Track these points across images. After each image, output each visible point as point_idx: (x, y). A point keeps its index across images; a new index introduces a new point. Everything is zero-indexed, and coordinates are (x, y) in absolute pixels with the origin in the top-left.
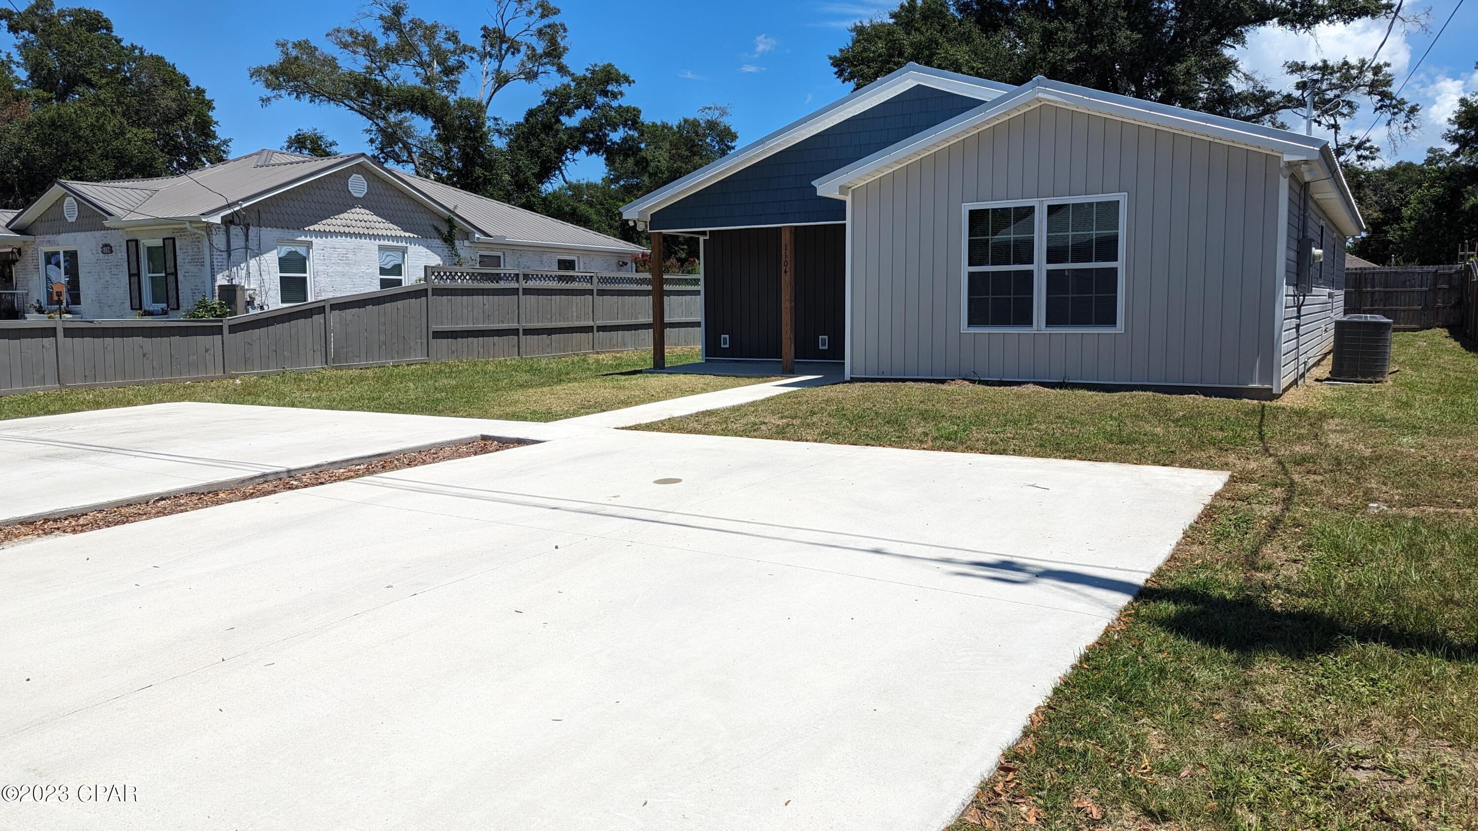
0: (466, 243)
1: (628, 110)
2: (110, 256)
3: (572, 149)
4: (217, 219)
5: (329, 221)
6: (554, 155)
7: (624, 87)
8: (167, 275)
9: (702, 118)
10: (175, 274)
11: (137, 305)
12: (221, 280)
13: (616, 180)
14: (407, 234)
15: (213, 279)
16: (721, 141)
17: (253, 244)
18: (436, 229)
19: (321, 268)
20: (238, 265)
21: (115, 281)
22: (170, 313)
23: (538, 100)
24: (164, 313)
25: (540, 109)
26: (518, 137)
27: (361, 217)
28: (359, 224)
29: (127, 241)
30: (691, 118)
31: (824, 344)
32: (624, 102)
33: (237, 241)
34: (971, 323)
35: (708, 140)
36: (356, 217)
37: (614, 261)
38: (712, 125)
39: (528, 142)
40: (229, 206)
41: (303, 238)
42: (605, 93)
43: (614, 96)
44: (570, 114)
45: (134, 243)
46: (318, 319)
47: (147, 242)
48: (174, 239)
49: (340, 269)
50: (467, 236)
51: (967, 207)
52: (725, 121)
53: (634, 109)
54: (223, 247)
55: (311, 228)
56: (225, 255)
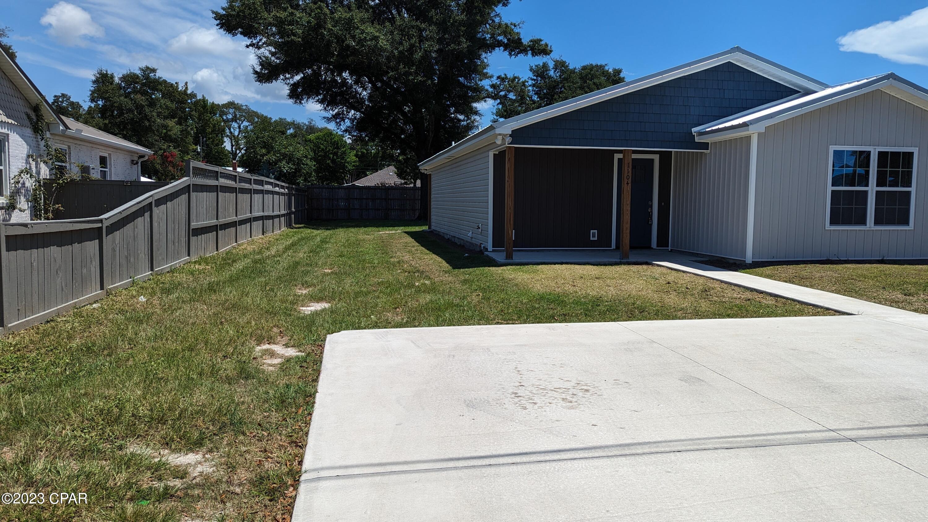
0: (48, 134)
14: (10, 121)
18: (29, 117)
31: (594, 236)
34: (832, 222)
37: (129, 159)
46: (147, 216)
50: (49, 127)
51: (832, 148)
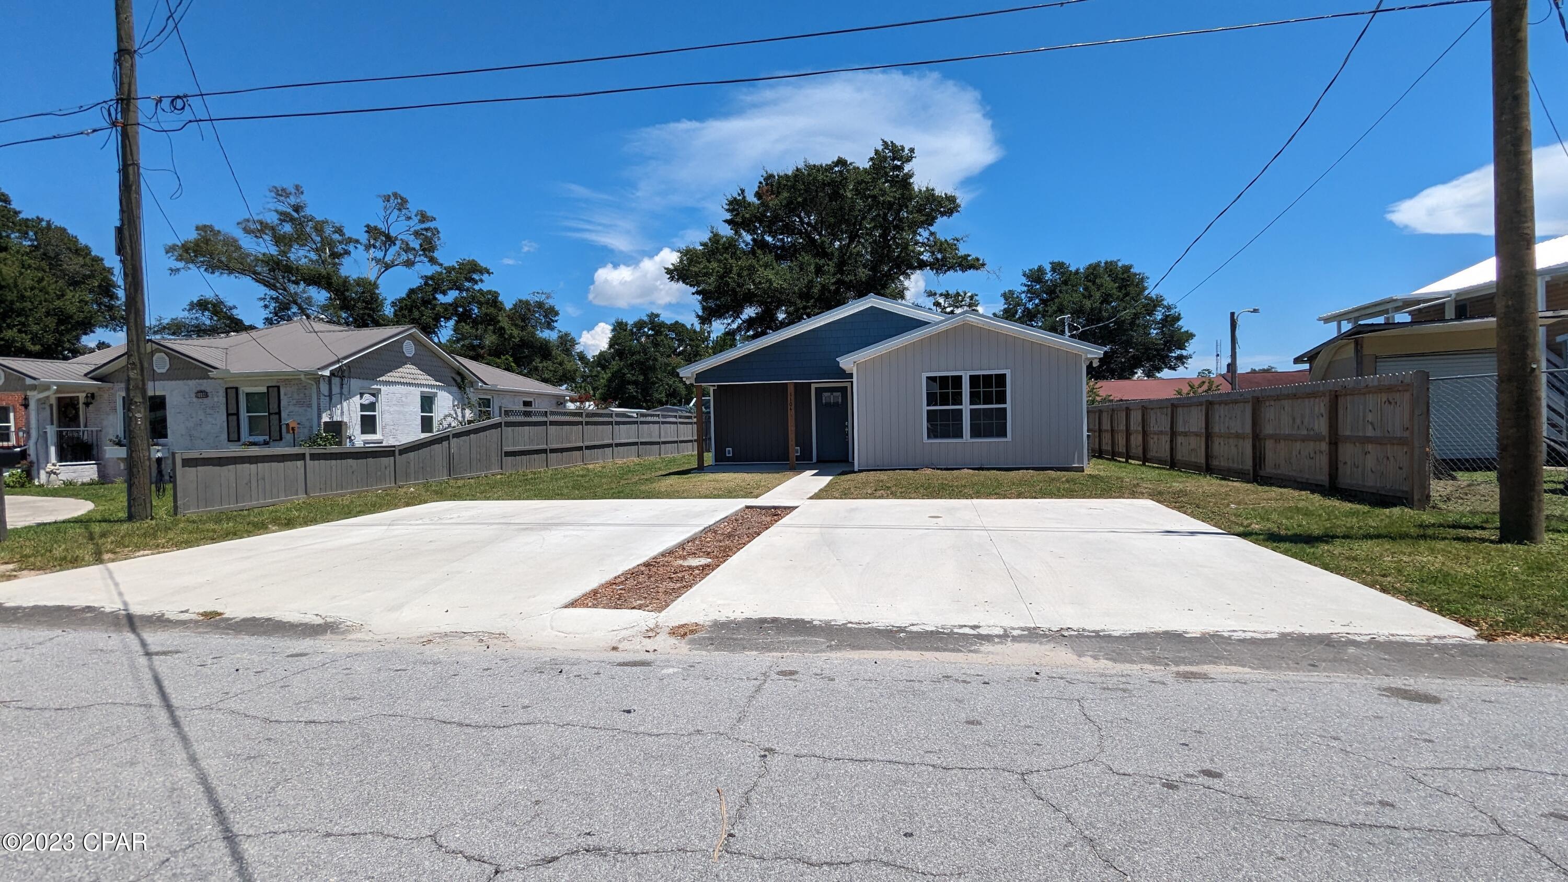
0: (472, 389)
1: (489, 292)
2: (205, 400)
3: (445, 318)
4: (327, 373)
5: (391, 374)
6: (432, 323)
7: (485, 277)
8: (270, 414)
9: (533, 299)
10: (279, 413)
11: (234, 437)
12: (325, 418)
13: (458, 341)
14: (438, 383)
15: (320, 417)
16: (546, 316)
17: (345, 390)
18: (454, 379)
19: (387, 408)
20: (335, 407)
21: (210, 420)
22: (272, 443)
23: (417, 283)
24: (266, 443)
25: (420, 288)
26: (401, 309)
27: (411, 371)
28: (409, 376)
29: (227, 389)
30: (524, 299)
32: (484, 287)
33: (336, 389)
34: (929, 437)
35: (537, 315)
36: (408, 371)
37: (554, 402)
38: (540, 305)
39: (410, 311)
40: (338, 361)
41: (375, 387)
42: (471, 280)
43: (476, 282)
44: (444, 293)
45: (234, 390)
46: (445, 443)
47: (245, 389)
48: (278, 387)
49: (397, 409)
50: (472, 384)
51: (925, 376)
52: (550, 302)
53: (495, 292)
54: (327, 394)
55: (381, 379)
56: (328, 398)
